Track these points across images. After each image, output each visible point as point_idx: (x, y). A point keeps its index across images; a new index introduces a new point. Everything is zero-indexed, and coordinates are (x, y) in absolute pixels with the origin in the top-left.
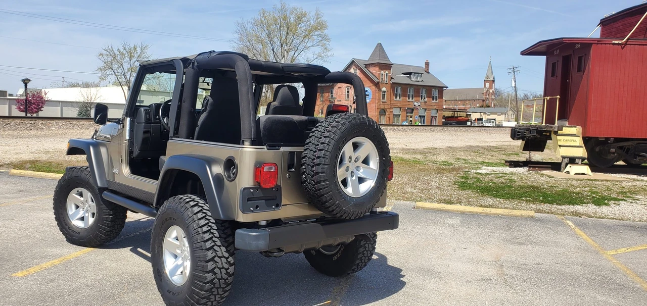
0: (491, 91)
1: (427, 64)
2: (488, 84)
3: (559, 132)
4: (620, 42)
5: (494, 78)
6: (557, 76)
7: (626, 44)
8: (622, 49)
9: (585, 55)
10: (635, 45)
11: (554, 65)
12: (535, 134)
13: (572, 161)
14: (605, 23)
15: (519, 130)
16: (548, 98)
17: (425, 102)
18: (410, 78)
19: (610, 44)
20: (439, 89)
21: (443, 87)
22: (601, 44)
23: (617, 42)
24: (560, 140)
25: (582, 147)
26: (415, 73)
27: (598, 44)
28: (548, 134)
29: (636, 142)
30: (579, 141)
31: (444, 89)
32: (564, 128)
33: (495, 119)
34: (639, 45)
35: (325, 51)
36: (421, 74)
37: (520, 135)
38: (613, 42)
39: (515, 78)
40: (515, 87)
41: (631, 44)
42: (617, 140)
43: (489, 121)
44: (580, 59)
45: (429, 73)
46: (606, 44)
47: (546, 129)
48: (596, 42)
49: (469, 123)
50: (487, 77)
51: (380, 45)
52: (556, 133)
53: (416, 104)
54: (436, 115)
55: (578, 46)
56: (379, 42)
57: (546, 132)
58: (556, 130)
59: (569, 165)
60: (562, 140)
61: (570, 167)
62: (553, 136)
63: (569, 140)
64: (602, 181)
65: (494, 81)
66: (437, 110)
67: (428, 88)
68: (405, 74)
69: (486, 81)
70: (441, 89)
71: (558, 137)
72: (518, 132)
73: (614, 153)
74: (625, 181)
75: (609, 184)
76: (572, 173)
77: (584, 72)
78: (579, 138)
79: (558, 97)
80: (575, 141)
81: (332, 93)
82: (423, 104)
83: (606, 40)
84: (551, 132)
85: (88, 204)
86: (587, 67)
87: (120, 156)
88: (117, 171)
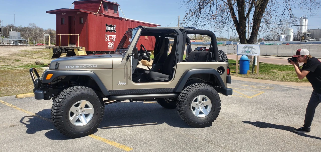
6: (65, 25)
7: (97, 15)
9: (84, 17)
10: (99, 15)
11: (62, 20)
12: (65, 51)
14: (75, 3)
16: (71, 35)
19: (93, 14)
22: (91, 14)
23: (95, 14)
27: (90, 13)
44: (80, 19)
47: (72, 48)
55: (79, 13)
57: (71, 49)
62: (76, 51)
63: (81, 53)
71: (78, 52)
77: (84, 24)
79: (78, 34)
80: (83, 53)
83: (92, 12)
84: (74, 49)
85: (82, 110)
86: (86, 22)
87: (128, 75)
88: (124, 83)
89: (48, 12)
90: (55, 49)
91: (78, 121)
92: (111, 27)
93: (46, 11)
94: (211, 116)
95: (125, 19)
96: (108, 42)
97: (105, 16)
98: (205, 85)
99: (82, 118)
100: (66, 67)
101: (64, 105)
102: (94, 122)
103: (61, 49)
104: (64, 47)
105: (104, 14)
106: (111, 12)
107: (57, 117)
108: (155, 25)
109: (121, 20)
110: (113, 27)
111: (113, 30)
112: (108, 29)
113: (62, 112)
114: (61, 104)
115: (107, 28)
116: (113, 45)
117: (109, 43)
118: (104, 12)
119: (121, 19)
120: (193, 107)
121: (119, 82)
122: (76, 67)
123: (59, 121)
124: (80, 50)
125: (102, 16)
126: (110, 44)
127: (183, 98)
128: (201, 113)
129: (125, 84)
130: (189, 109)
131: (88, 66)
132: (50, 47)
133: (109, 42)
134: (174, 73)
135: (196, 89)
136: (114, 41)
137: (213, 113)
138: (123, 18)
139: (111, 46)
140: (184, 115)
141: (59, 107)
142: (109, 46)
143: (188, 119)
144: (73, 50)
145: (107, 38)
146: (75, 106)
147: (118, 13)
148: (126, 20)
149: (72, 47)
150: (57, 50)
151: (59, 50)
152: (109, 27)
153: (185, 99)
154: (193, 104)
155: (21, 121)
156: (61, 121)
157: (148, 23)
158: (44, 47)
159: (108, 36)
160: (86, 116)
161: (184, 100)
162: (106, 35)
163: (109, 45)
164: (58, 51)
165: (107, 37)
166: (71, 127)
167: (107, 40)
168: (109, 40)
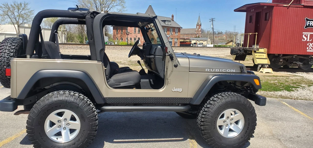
0: (199, 30)
1: (173, 16)
2: (198, 26)
3: (257, 51)
4: (287, 6)
5: (201, 24)
6: (252, 23)
7: (289, 7)
8: (288, 9)
9: (269, 12)
10: (294, 7)
11: (251, 17)
12: (243, 52)
13: (263, 66)
15: (235, 50)
17: (172, 35)
18: (165, 23)
19: (282, 6)
20: (178, 28)
21: (180, 28)
22: (278, 6)
24: (256, 55)
25: (267, 59)
26: (167, 21)
27: (276, 6)
28: (250, 52)
29: (291, 56)
30: (265, 56)
31: (181, 28)
32: (259, 49)
33: (202, 43)
34: (296, 7)
35: (123, 8)
36: (170, 21)
37: (235, 52)
38: (284, 5)
39: (213, 24)
40: (213, 28)
41: (292, 7)
42: (284, 55)
43: (200, 44)
44: (266, 14)
45: (173, 21)
46: (280, 6)
48: (276, 5)
49: (192, 45)
50: (198, 23)
51: (150, 6)
52: (255, 52)
53: (168, 36)
54: (177, 41)
55: (265, 7)
56: (150, 5)
58: (256, 50)
59: (262, 68)
60: (257, 55)
61: (263, 69)
62: (253, 53)
63: (261, 56)
64: (280, 76)
65: (201, 25)
66: (178, 39)
67: (173, 28)
68: (162, 21)
69: (197, 25)
70: (179, 29)
71: (255, 54)
72: (235, 51)
73: (281, 62)
74: (291, 76)
75: (285, 78)
76: (264, 72)
77: (269, 21)
78: (265, 54)
79: (257, 33)
80: (264, 56)
81: (127, 30)
82: (171, 36)
83: (281, 4)
86: (270, 18)
90: (232, 50)
96: (307, 42)
97: (305, 7)
104: (243, 48)
105: (303, 5)
112: (309, 24)
115: (308, 23)
117: (309, 44)
118: (304, 1)
125: (300, 7)
133: (310, 42)
142: (308, 48)
145: (307, 37)
152: (311, 22)
159: (309, 35)
162: (303, 33)
163: (310, 46)
165: (305, 36)
167: (305, 40)
168: (310, 40)
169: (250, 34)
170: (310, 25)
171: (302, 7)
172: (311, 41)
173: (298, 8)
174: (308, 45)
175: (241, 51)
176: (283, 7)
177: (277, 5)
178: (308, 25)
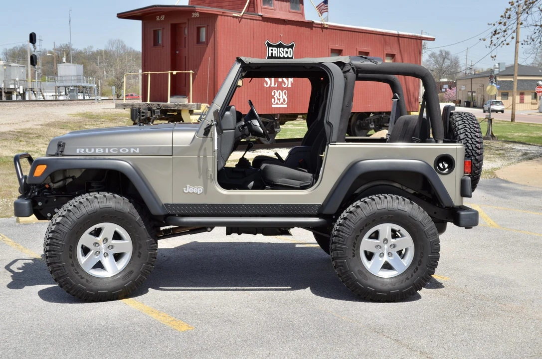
4: (238, 15)
6: (163, 46)
7: (242, 18)
8: (239, 22)
10: (248, 19)
11: (156, 34)
16: (175, 73)
19: (231, 16)
23: (236, 15)
27: (222, 15)
28: (176, 114)
34: (251, 19)
38: (233, 15)
41: (246, 19)
46: (228, 16)
47: (176, 108)
48: (221, 13)
52: (190, 112)
55: (196, 15)
57: (174, 111)
62: (184, 114)
71: (191, 116)
77: (207, 45)
79: (191, 72)
83: (228, 12)
84: (180, 110)
85: (108, 244)
86: (212, 40)
87: (207, 170)
88: (199, 190)
89: (121, 16)
90: (135, 111)
91: (99, 265)
92: (282, 49)
93: (118, 14)
94: (412, 276)
95: (322, 24)
96: (271, 89)
97: (265, 19)
98: (398, 199)
99: (107, 262)
100: (78, 152)
101: (65, 229)
102: (132, 272)
103: (150, 109)
104: (158, 105)
105: (261, 16)
106: (281, 9)
107: (52, 254)
108: (417, 37)
109: (312, 29)
110: (286, 49)
111: (286, 56)
112: (272, 54)
113: (62, 245)
114: (60, 227)
115: (270, 52)
116: (285, 97)
117: (275, 93)
118: (262, 8)
119: (310, 25)
120: (366, 252)
121: (186, 187)
122: (97, 151)
123: (56, 261)
124: (195, 111)
125: (256, 20)
126: (277, 94)
127: (340, 229)
128: (387, 266)
129: (201, 192)
130: (354, 256)
131: (121, 150)
132: (125, 106)
133: (275, 89)
134: (322, 169)
135: (371, 208)
136: (290, 86)
137: (417, 269)
138: (316, 22)
139: (279, 100)
140: (341, 270)
141: (56, 234)
142: (273, 100)
143: (351, 278)
144: (179, 112)
146: (91, 233)
147: (303, 10)
148: (327, 28)
149: (176, 105)
150: (139, 112)
151: (143, 113)
152: (274, 49)
153: (343, 232)
154: (366, 244)
155: (8, 268)
156: (61, 262)
157: (395, 32)
158: (112, 105)
160: (118, 257)
161: (341, 233)
163: (275, 97)
164: (143, 116)
166: (82, 278)
167: (268, 85)
168: (275, 84)
169: (172, 74)
170: (274, 56)
171: (259, 20)
172: (276, 86)
173: (255, 21)
174: (273, 94)
175: (154, 111)
176: (232, 18)
177: (223, 13)
178: (270, 55)
